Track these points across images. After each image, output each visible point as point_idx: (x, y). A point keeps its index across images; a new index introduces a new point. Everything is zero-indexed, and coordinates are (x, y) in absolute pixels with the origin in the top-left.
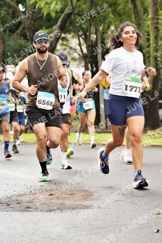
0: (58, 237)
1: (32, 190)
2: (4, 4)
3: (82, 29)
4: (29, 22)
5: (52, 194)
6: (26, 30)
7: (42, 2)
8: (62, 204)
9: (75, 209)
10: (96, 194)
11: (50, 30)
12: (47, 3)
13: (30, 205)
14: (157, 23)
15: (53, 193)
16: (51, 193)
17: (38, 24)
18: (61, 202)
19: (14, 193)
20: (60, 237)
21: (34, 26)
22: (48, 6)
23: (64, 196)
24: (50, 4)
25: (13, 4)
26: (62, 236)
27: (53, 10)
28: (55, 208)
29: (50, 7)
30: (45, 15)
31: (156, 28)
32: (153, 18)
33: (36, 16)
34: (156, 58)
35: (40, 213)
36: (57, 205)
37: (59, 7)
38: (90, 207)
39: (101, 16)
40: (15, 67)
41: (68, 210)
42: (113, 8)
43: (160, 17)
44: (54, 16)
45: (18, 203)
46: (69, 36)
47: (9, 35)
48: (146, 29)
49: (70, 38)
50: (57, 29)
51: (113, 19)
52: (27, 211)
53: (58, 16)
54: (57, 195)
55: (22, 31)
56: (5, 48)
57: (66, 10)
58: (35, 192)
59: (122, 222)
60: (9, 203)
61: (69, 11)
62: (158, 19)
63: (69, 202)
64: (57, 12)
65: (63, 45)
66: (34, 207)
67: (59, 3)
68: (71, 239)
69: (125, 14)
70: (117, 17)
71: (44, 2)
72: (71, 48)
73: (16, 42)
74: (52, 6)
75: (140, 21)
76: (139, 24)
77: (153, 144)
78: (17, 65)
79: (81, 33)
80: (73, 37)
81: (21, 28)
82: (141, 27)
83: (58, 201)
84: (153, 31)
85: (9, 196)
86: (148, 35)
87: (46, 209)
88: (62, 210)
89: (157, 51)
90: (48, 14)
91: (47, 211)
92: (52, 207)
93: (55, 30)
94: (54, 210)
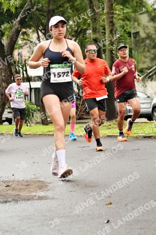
0: (11, 229)
3: (42, 24)
5: (8, 186)
8: (18, 195)
9: (30, 200)
10: (51, 185)
14: (112, 18)
15: (10, 184)
16: (8, 184)
18: (17, 193)
20: (13, 228)
22: (7, 2)
23: (20, 187)
26: (15, 228)
27: (13, 5)
29: (9, 3)
30: (5, 10)
31: (112, 22)
32: (108, 13)
34: (111, 51)
36: (13, 197)
37: (18, 3)
38: (45, 198)
39: (60, 11)
41: (23, 202)
42: (71, 4)
43: (115, 12)
44: (14, 12)
46: (30, 31)
48: (102, 23)
49: (30, 33)
50: (17, 24)
51: (71, 14)
53: (18, 12)
54: (13, 186)
57: (26, 6)
59: (74, 213)
61: (28, 7)
62: (113, 13)
63: (24, 194)
64: (16, 8)
65: (24, 39)
68: (24, 231)
69: (82, 9)
70: (75, 12)
72: (32, 42)
74: (12, 2)
75: (96, 16)
76: (95, 19)
77: (109, 134)
79: (41, 28)
80: (33, 31)
82: (97, 21)
83: (13, 193)
84: (108, 25)
86: (104, 29)
87: (2, 200)
88: (17, 202)
89: (112, 45)
90: (8, 10)
91: (3, 203)
92: (8, 198)
93: (15, 25)
94: (9, 202)
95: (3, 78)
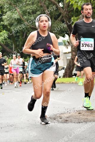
0: (84, 138)
1: (68, 110)
2: (51, 3)
4: (65, 13)
6: (64, 18)
7: (73, 1)
11: (78, 17)
12: (76, 2)
13: (67, 119)
15: (81, 112)
16: (80, 112)
17: (71, 14)
18: (86, 117)
19: (58, 112)
20: (85, 138)
21: (68, 15)
22: (76, 3)
23: (87, 114)
24: (78, 2)
25: (56, 3)
26: (87, 137)
27: (80, 6)
28: (82, 121)
29: (78, 4)
30: (75, 9)
33: (70, 9)
35: (73, 124)
40: (58, 39)
41: (90, 122)
44: (80, 10)
45: (61, 118)
47: (54, 21)
52: (66, 122)
54: (83, 113)
55: (61, 18)
56: (52, 29)
58: (70, 112)
60: (55, 118)
63: (90, 118)
66: (70, 120)
67: (83, 2)
68: (92, 139)
71: (74, 1)
73: (58, 25)
74: (79, 4)
78: (58, 38)
81: (61, 17)
83: (84, 117)
85: (55, 114)
87: (77, 121)
88: (87, 122)
91: (78, 123)
92: (80, 120)
93: (81, 17)
94: (81, 122)
95: (73, 49)
